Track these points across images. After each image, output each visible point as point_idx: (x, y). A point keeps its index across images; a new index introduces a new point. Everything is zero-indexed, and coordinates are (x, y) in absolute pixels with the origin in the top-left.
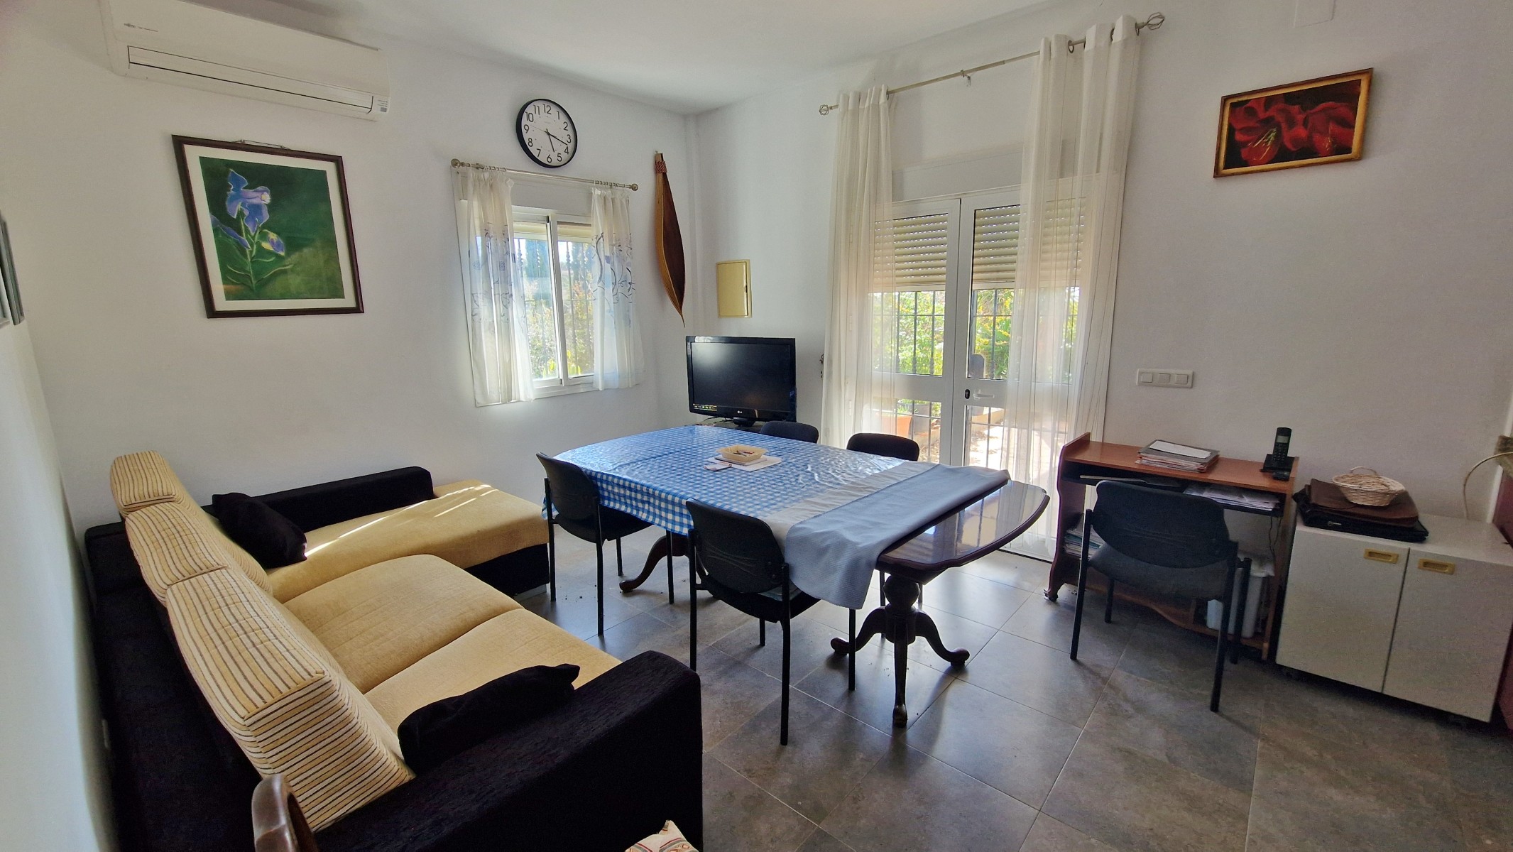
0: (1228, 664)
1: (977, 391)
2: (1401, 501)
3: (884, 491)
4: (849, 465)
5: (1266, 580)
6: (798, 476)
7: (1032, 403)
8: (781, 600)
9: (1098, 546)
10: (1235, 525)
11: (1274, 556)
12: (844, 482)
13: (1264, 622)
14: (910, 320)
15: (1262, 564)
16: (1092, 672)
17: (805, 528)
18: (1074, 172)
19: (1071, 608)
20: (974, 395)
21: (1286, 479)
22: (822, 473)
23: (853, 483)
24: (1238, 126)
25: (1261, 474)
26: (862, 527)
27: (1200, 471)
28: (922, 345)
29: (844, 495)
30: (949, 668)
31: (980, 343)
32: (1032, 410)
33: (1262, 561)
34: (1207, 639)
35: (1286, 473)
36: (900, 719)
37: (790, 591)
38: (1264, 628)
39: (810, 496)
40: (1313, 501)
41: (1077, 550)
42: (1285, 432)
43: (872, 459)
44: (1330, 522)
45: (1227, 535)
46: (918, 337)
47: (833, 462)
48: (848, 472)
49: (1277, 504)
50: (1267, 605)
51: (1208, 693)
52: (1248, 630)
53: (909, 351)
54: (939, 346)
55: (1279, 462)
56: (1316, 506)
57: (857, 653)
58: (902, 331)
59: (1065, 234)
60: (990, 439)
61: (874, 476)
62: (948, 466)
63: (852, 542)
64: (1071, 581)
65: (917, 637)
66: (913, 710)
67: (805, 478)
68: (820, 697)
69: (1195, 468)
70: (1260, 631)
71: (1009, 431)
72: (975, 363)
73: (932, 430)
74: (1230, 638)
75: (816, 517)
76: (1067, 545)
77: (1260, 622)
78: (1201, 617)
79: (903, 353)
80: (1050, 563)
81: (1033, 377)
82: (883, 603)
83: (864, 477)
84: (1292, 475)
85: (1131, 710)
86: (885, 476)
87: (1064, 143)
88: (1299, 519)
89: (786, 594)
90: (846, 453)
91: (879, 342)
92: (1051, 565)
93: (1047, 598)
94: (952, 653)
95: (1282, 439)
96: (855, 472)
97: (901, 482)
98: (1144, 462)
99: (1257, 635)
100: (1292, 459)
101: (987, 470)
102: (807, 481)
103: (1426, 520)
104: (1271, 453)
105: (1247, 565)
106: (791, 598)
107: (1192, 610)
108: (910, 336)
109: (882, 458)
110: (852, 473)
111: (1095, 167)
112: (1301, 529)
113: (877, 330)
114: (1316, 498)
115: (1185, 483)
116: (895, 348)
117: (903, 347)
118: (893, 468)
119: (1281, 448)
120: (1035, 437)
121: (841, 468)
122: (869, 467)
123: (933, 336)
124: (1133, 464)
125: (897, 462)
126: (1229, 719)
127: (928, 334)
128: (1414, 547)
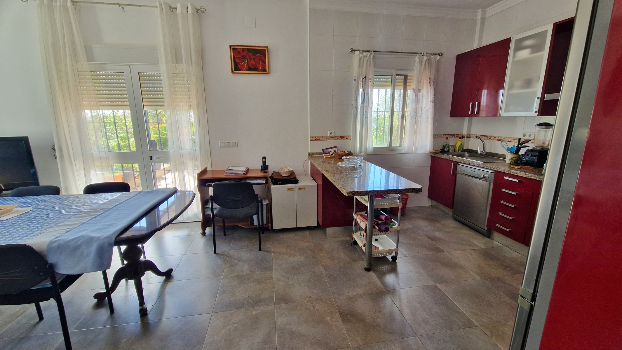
0: (262, 235)
1: (156, 156)
2: (292, 173)
3: (112, 209)
4: (87, 201)
5: (267, 204)
6: (49, 214)
7: (182, 159)
8: (51, 286)
9: (217, 209)
10: (257, 190)
11: (268, 197)
12: (84, 210)
13: (269, 218)
14: (112, 126)
15: (265, 200)
16: (222, 255)
17: (60, 240)
18: (182, 63)
19: (211, 235)
20: (154, 158)
21: (267, 172)
22: (67, 209)
23: (91, 209)
24: (236, 57)
25: (260, 172)
26: (102, 229)
27: (244, 174)
28: (122, 139)
29: (86, 217)
30: (165, 279)
31: (153, 136)
32: (182, 162)
33: (265, 199)
34: (255, 229)
35: (266, 170)
36: (143, 312)
37: (57, 279)
38: (269, 220)
39: (61, 222)
40: (274, 177)
41: (209, 213)
42: (264, 158)
43: (101, 195)
44: (279, 183)
45: (255, 192)
46: (119, 135)
47: (74, 202)
48: (87, 204)
49: (266, 180)
50: (269, 213)
51: (258, 246)
52: (265, 222)
53: (115, 142)
54: (133, 140)
55: (265, 168)
56: (275, 179)
57: (112, 295)
58: (108, 132)
59: (183, 88)
60: (166, 179)
61: (105, 203)
62: (147, 191)
63: (96, 237)
64: (210, 226)
65: (145, 272)
66: (149, 306)
67: (54, 214)
68: (92, 327)
69: (243, 173)
70: (268, 221)
71: (174, 174)
72: (153, 144)
73: (136, 180)
74: (261, 226)
75: (67, 232)
76: (206, 212)
77: (267, 218)
78: (252, 223)
79: (111, 143)
80: (200, 221)
81: (180, 147)
82: (123, 263)
83: (98, 205)
84: (268, 171)
85: (237, 262)
86: (112, 202)
87: (176, 49)
88: (272, 183)
89: (54, 281)
90: (83, 196)
91: (94, 139)
92: (201, 222)
93: (202, 235)
94: (165, 272)
95: (264, 160)
96: (92, 203)
97: (122, 203)
98: (227, 174)
99: (267, 223)
100: (267, 166)
101: (167, 188)
102: (57, 216)
103: (298, 177)
104: (262, 165)
105: (261, 202)
106: (58, 282)
107: (250, 221)
108: (114, 135)
109: (108, 194)
110: (89, 205)
111: (190, 62)
112: (273, 186)
113: (92, 132)
114: (276, 177)
115: (240, 179)
116: (105, 141)
117: (111, 140)
118: (116, 198)
119: (264, 163)
120: (186, 175)
121: (81, 204)
122: (100, 200)
123: (127, 135)
124: (224, 176)
125: (118, 194)
126: (264, 251)
127: (125, 133)
128: (297, 185)
